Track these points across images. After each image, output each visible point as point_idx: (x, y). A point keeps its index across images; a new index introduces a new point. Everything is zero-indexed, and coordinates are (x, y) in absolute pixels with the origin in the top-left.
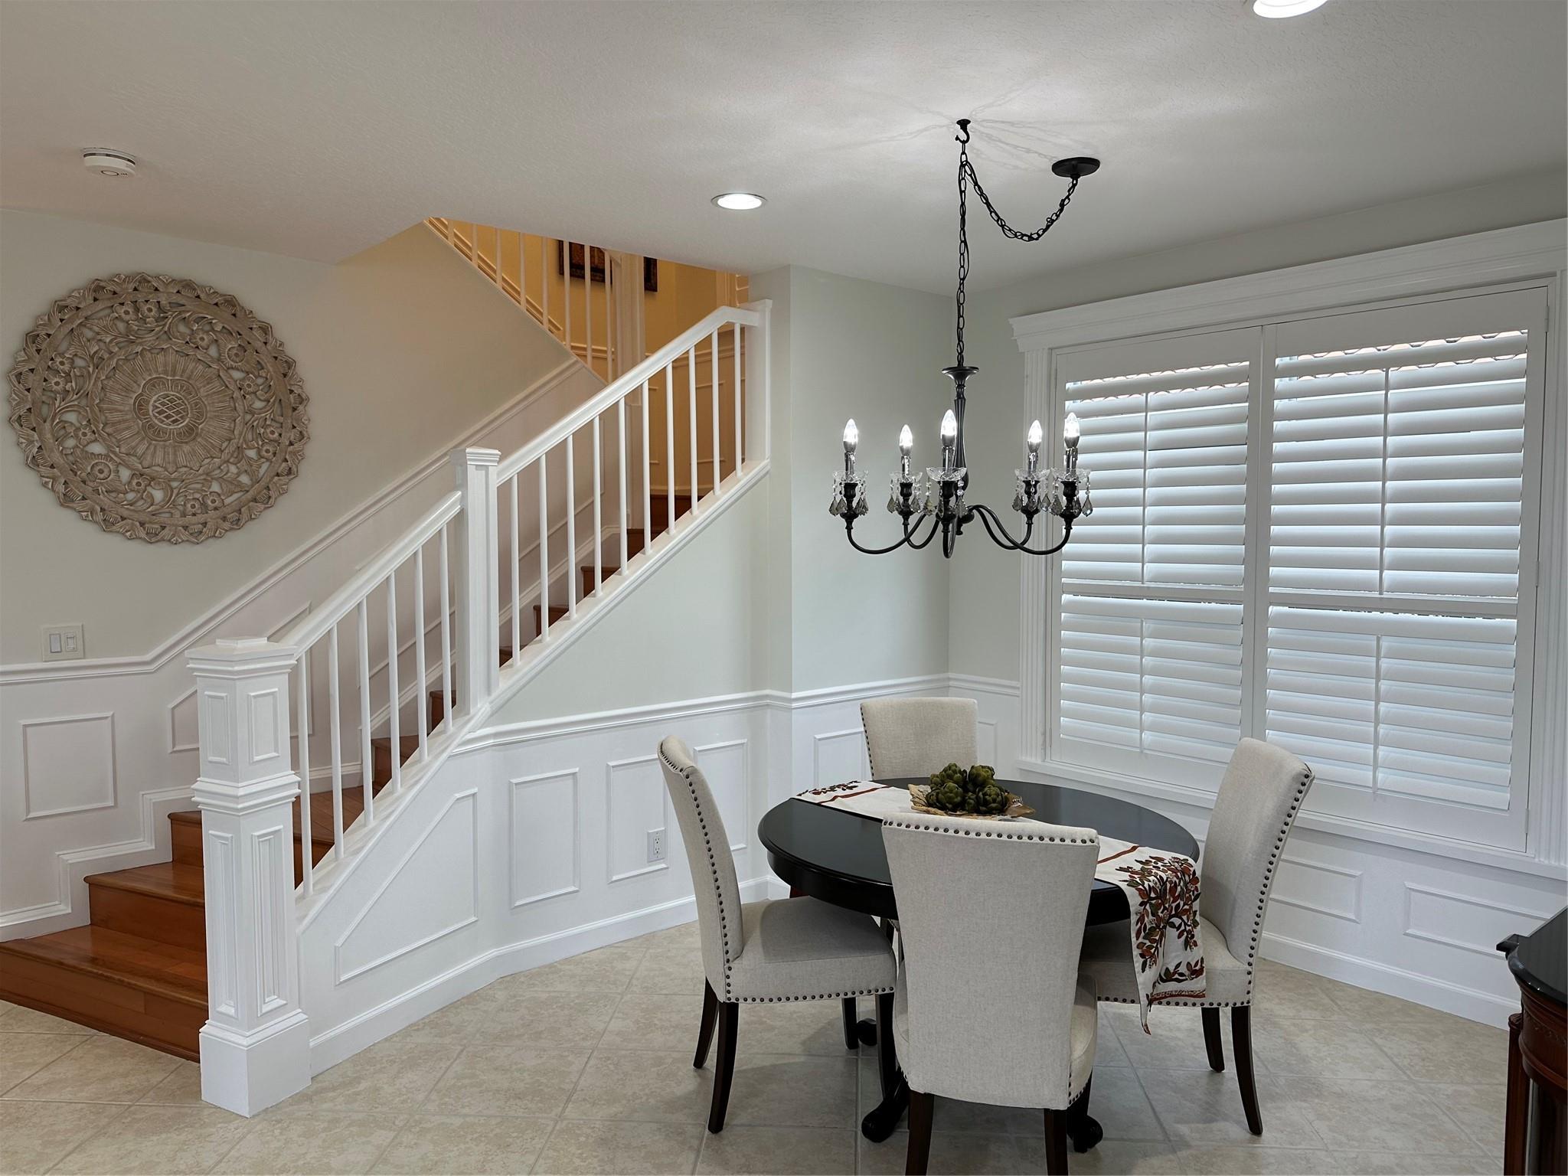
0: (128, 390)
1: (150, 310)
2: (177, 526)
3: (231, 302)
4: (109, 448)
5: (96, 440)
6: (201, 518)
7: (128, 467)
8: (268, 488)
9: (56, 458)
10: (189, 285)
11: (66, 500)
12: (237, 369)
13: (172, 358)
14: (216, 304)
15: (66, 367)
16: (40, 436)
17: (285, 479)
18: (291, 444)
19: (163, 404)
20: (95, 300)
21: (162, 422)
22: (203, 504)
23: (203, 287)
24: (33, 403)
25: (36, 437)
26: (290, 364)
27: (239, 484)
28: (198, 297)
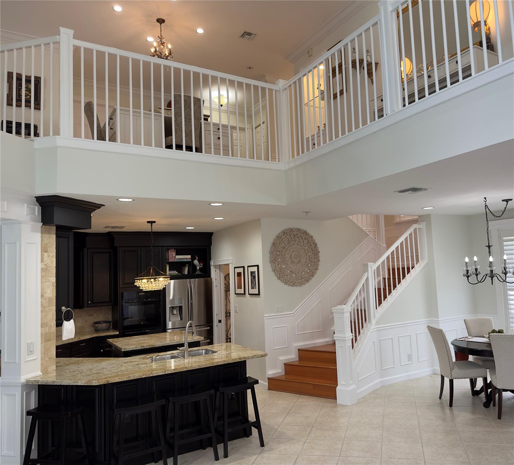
0: (289, 253)
1: (292, 236)
2: (297, 282)
3: (306, 232)
4: (286, 266)
5: (284, 265)
6: (301, 280)
7: (289, 270)
8: (313, 273)
9: (278, 269)
10: (299, 229)
11: (279, 278)
12: (307, 247)
13: (296, 245)
14: (303, 233)
15: (279, 250)
16: (275, 264)
17: (316, 270)
18: (317, 262)
19: (295, 256)
20: (284, 235)
21: (294, 259)
22: (302, 277)
23: (301, 230)
24: (274, 258)
25: (275, 265)
26: (316, 244)
27: (308, 272)
28: (300, 232)
